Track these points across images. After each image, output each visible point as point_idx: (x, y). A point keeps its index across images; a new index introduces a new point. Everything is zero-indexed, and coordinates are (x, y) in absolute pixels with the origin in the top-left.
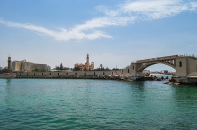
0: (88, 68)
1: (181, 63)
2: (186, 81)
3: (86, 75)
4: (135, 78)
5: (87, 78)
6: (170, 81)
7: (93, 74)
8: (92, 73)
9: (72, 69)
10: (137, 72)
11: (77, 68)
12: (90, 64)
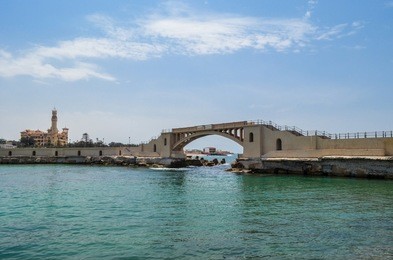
0: (54, 141)
1: (252, 135)
2: (260, 167)
3: (59, 156)
4: (169, 162)
5: (62, 163)
6: (234, 166)
7: (76, 154)
8: (74, 152)
9: (14, 143)
10: (173, 150)
11: (28, 140)
12: (60, 131)
